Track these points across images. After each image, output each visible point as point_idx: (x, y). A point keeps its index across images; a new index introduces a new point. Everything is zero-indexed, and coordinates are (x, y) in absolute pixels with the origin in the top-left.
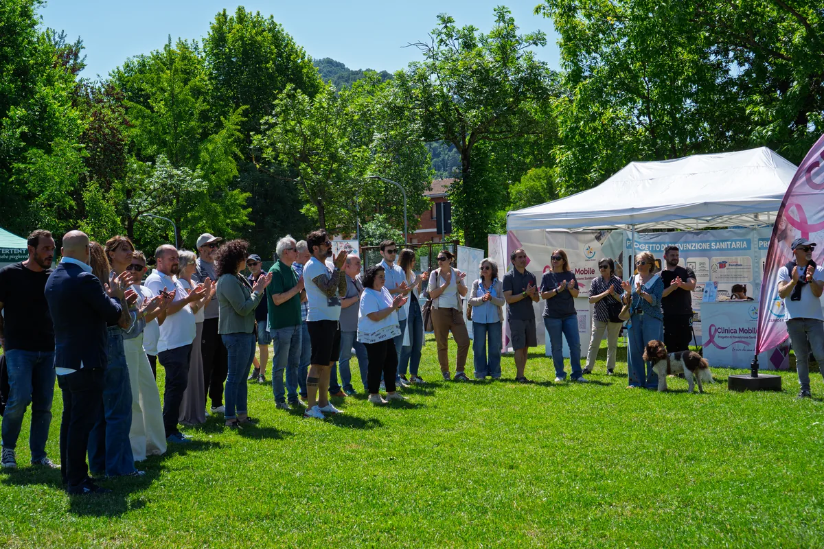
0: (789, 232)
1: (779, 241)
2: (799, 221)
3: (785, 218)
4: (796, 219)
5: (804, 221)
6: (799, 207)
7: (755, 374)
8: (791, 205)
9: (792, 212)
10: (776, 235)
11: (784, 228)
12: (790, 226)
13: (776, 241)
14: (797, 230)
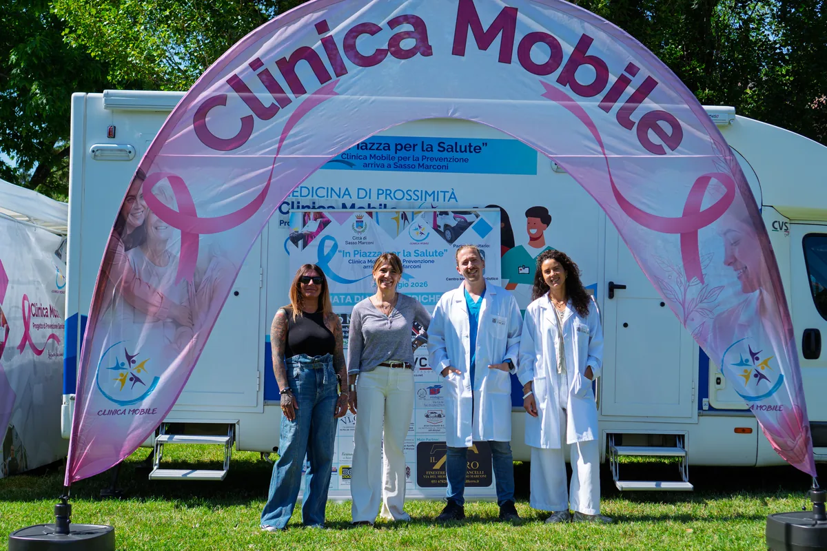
0: (152, 231)
1: (127, 249)
2: (176, 209)
3: (144, 203)
4: (169, 206)
5: (188, 211)
6: (176, 182)
8: (157, 177)
9: (161, 191)
10: (120, 234)
11: (139, 223)
12: (155, 219)
13: (121, 249)
14: (171, 227)
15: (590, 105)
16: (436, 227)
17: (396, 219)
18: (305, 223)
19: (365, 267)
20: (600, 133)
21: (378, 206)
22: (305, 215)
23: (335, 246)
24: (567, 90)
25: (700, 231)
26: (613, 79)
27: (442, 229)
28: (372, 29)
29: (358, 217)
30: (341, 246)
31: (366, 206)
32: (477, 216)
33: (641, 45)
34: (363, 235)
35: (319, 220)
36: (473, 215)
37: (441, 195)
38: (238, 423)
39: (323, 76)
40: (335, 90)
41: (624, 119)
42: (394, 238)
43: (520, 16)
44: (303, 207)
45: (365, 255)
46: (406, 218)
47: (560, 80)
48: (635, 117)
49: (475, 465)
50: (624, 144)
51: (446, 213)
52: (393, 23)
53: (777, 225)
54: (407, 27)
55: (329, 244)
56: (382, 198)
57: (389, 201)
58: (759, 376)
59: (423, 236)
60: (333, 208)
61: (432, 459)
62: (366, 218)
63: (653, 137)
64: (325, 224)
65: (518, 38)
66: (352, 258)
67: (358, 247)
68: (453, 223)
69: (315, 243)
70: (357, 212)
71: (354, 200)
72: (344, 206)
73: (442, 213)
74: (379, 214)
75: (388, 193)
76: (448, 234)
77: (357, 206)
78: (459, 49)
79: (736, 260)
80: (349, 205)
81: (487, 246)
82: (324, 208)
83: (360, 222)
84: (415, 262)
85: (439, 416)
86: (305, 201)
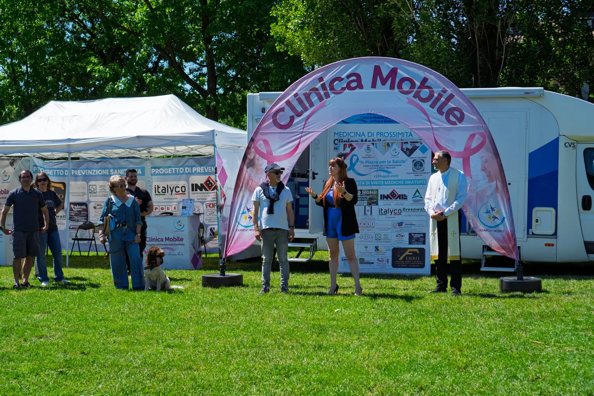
0: (256, 161)
1: (247, 168)
2: (265, 152)
4: (263, 151)
5: (270, 153)
6: (265, 142)
7: (223, 273)
8: (259, 141)
9: (260, 145)
10: (245, 163)
11: (252, 157)
12: (257, 156)
14: (263, 159)
15: (426, 106)
16: (402, 149)
17: (385, 146)
18: (344, 149)
19: (370, 168)
20: (430, 118)
21: (377, 140)
22: (345, 145)
23: (358, 159)
24: (417, 100)
25: (471, 157)
26: (436, 95)
27: (405, 150)
28: (340, 79)
29: (368, 146)
30: (360, 159)
31: (372, 140)
32: (421, 144)
33: (448, 80)
34: (370, 154)
35: (351, 147)
36: (419, 143)
37: (405, 134)
38: (318, 238)
39: (321, 99)
40: (326, 104)
41: (440, 111)
42: (383, 155)
43: (399, 70)
44: (344, 142)
45: (371, 163)
46: (389, 146)
47: (415, 96)
48: (445, 110)
49: (417, 258)
50: (440, 122)
51: (407, 143)
52: (348, 77)
53: (567, 145)
54: (354, 78)
55: (355, 158)
56: (379, 136)
57: (382, 138)
58: (495, 218)
59: (397, 154)
60: (357, 141)
61: (399, 255)
62: (371, 146)
63: (452, 118)
64: (353, 149)
65: (397, 80)
66: (365, 164)
67: (368, 159)
68: (410, 147)
69: (349, 157)
70: (367, 143)
71: (366, 137)
72: (362, 141)
73: (405, 143)
74: (377, 144)
75: (381, 134)
76: (408, 152)
77: (367, 140)
78: (374, 86)
79: (486, 168)
80: (364, 140)
81: (426, 158)
82: (353, 141)
83: (368, 148)
84: (393, 165)
85: (402, 236)
86: (345, 139)
